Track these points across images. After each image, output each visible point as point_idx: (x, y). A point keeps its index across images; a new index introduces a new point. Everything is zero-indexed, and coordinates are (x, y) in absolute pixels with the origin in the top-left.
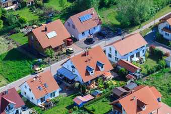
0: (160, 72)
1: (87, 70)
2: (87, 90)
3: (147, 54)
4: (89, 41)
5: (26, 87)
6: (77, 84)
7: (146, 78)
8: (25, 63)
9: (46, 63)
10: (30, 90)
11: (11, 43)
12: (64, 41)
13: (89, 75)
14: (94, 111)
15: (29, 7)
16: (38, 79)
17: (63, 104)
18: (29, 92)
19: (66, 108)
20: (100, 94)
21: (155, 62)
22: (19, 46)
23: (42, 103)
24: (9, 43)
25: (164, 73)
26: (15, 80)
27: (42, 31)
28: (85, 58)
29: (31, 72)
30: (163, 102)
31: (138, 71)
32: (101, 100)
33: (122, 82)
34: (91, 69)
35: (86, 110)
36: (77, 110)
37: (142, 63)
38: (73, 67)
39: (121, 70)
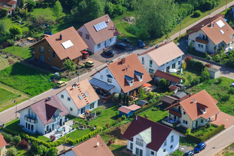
0: (204, 83)
1: (125, 80)
2: (129, 101)
3: (185, 66)
5: (62, 96)
6: (117, 95)
7: (190, 89)
8: (40, 77)
10: (69, 99)
11: (10, 57)
13: (129, 85)
15: (9, 17)
16: (76, 87)
17: (107, 115)
19: (111, 118)
20: (147, 104)
22: (22, 60)
23: (83, 115)
24: (7, 57)
25: (210, 84)
26: (38, 94)
28: (122, 66)
31: (181, 81)
32: (150, 109)
33: (167, 93)
34: (130, 78)
36: (126, 119)
38: (109, 76)
39: (162, 81)
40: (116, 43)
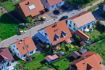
0: (102, 41)
1: (55, 37)
2: (54, 51)
4: (56, 12)
5: (14, 46)
6: (48, 46)
7: (93, 45)
8: (13, 25)
9: (27, 27)
10: (17, 49)
11: (3, 9)
12: (40, 12)
13: (56, 40)
14: (58, 67)
16: (23, 42)
17: (38, 60)
18: (17, 50)
19: (40, 62)
20: (63, 55)
21: (99, 33)
22: (9, 11)
23: (25, 58)
24: (2, 9)
26: (7, 38)
27: (26, 4)
28: (54, 29)
29: (17, 33)
30: (103, 64)
31: (88, 40)
32: (63, 60)
33: (77, 47)
34: (58, 37)
35: (53, 66)
36: (47, 65)
37: (91, 33)
38: (46, 34)
39: (77, 38)
40: (64, 5)
